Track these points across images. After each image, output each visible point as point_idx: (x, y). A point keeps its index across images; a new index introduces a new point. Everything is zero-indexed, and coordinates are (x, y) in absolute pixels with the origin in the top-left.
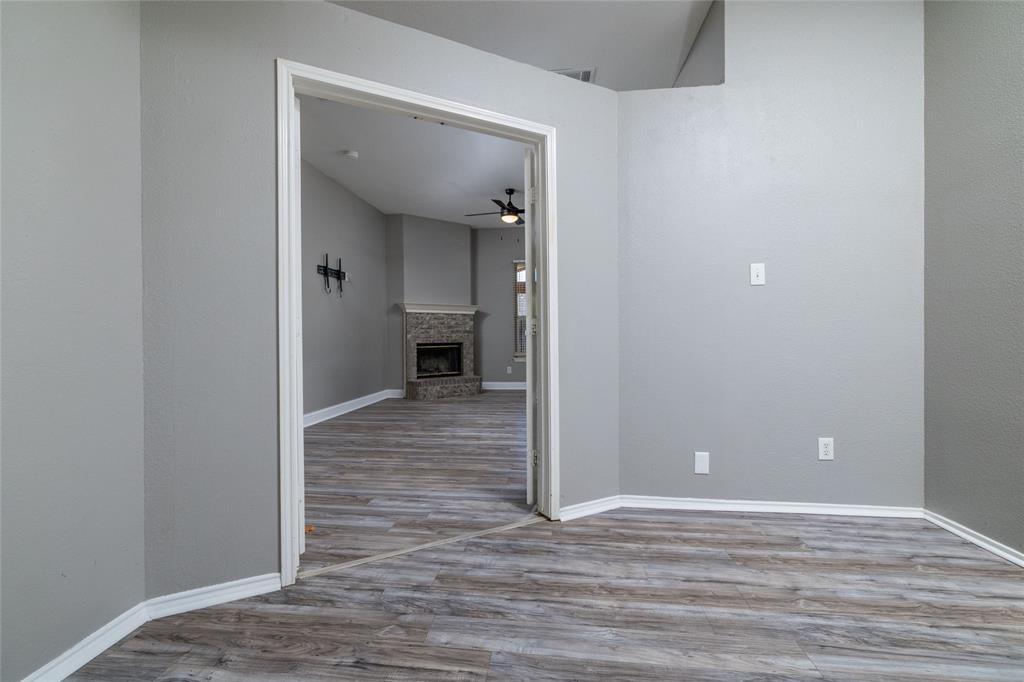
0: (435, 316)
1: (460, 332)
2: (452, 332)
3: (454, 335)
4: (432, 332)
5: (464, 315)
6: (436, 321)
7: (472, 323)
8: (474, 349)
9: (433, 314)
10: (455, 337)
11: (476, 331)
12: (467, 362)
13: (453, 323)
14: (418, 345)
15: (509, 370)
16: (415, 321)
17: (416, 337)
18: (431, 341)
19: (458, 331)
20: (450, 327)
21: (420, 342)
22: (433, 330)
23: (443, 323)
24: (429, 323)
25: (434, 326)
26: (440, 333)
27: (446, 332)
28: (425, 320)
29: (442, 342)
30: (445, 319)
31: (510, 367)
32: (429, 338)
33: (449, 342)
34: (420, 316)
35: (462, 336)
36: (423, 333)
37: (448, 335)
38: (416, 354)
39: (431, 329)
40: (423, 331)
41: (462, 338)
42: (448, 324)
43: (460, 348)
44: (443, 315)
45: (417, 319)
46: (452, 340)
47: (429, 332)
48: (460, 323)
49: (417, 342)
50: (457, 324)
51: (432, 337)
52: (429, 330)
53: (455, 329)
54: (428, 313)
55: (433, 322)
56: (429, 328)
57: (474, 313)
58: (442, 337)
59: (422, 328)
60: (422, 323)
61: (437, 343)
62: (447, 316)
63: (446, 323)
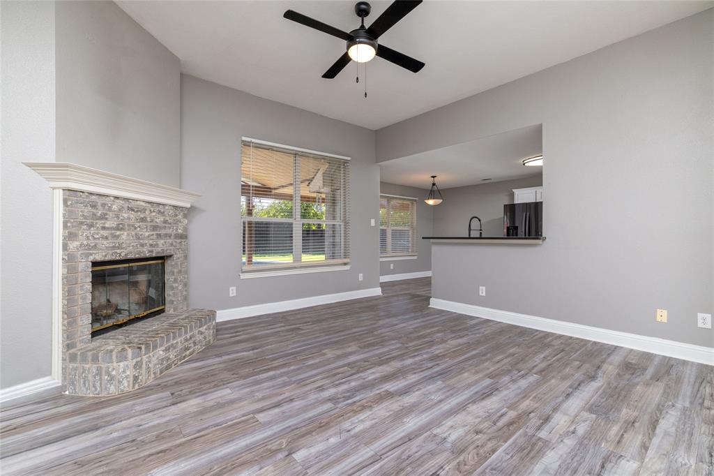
0: (130, 205)
1: (170, 236)
2: (159, 236)
3: (161, 242)
4: (124, 236)
5: (175, 207)
6: (132, 215)
7: (186, 221)
10: (162, 247)
13: (160, 220)
14: (95, 264)
15: (233, 291)
17: (91, 246)
18: (123, 254)
19: (166, 235)
20: (155, 228)
21: (99, 258)
22: (125, 233)
23: (143, 220)
24: (118, 217)
25: (129, 225)
26: (139, 238)
27: (149, 236)
28: (110, 209)
29: (142, 256)
30: (147, 212)
31: (234, 288)
32: (118, 248)
33: (154, 255)
34: (100, 201)
35: (172, 244)
36: (107, 238)
37: (151, 242)
38: (89, 287)
39: (122, 229)
40: (105, 233)
41: (172, 248)
42: (152, 221)
43: (163, 265)
44: (143, 204)
45: (94, 206)
46: (158, 252)
47: (118, 237)
48: (169, 221)
49: (91, 258)
50: (165, 222)
51: (124, 245)
52: (118, 233)
53: (163, 232)
54: (117, 198)
55: (126, 215)
56: (117, 229)
57: (188, 205)
58: (142, 245)
59: (104, 228)
60: (103, 217)
61: (133, 257)
62: (147, 205)
63: (149, 219)
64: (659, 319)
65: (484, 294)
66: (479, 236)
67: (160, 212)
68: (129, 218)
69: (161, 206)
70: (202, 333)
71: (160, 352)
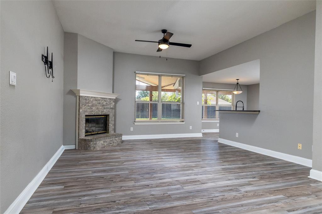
0: (96, 99)
1: (108, 108)
2: (104, 108)
3: (105, 110)
4: (94, 108)
5: (110, 99)
7: (114, 103)
8: (114, 118)
9: (95, 97)
10: (105, 112)
11: (114, 108)
12: (111, 126)
13: (105, 103)
14: (86, 116)
16: (84, 101)
17: (85, 111)
18: (93, 113)
19: (107, 108)
20: (103, 106)
21: (87, 114)
22: (94, 107)
23: (99, 103)
24: (92, 103)
25: (95, 105)
26: (98, 109)
27: (101, 108)
28: (90, 101)
29: (99, 114)
30: (101, 101)
31: (132, 128)
32: (92, 112)
33: (103, 114)
34: (87, 98)
35: (109, 111)
36: (89, 109)
37: (102, 110)
38: (85, 122)
39: (93, 106)
40: (89, 107)
41: (109, 112)
42: (102, 103)
43: (106, 117)
44: (100, 98)
45: (86, 100)
46: (104, 113)
47: (92, 108)
48: (108, 103)
49: (85, 114)
50: (107, 104)
51: (94, 111)
52: (92, 107)
53: (106, 107)
54: (92, 97)
55: (94, 102)
56: (92, 106)
57: (115, 98)
58: (99, 111)
59: (88, 106)
60: (88, 103)
61: (96, 114)
62: (101, 99)
63: (101, 103)
64: (299, 148)
65: (238, 137)
66: (242, 110)
67: (105, 100)
68: (95, 103)
69: (105, 99)
70: (116, 140)
71: (102, 142)
